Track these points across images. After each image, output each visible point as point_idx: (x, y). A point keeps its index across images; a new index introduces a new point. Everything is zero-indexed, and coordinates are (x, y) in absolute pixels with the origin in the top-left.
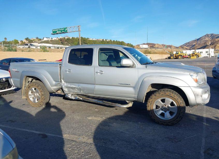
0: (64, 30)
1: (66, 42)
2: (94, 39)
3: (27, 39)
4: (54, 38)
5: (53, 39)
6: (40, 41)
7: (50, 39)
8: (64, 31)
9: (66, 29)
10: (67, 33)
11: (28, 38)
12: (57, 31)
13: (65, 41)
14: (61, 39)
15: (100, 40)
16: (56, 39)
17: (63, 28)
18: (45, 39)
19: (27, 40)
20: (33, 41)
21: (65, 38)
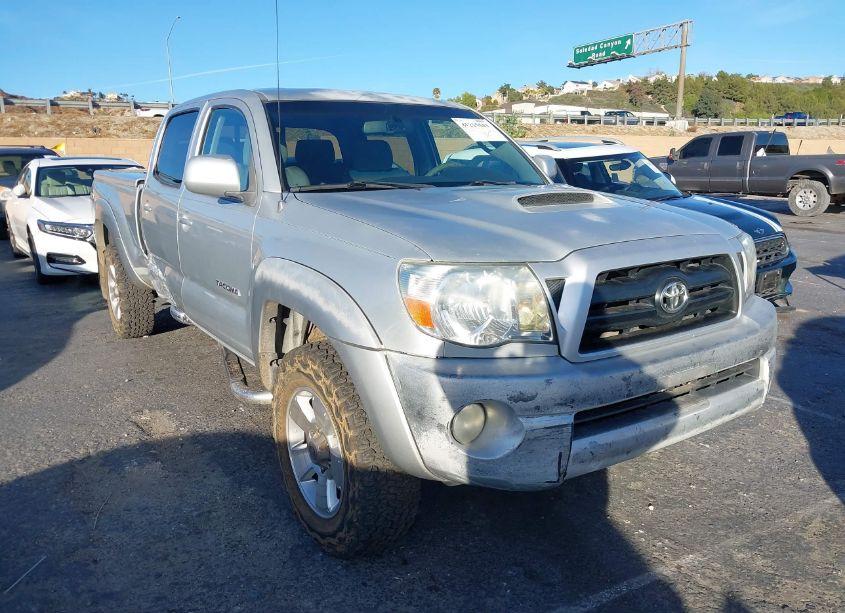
0: (618, 48)
1: (650, 97)
2: (780, 80)
3: (504, 91)
4: (605, 82)
5: (600, 87)
6: (551, 96)
7: (589, 87)
8: (619, 52)
9: (629, 42)
10: (629, 57)
11: (508, 86)
12: (589, 53)
13: (648, 93)
14: (630, 84)
15: (811, 81)
16: (609, 85)
17: (617, 40)
18: (570, 88)
19: (504, 94)
20: (524, 98)
21: (646, 80)
